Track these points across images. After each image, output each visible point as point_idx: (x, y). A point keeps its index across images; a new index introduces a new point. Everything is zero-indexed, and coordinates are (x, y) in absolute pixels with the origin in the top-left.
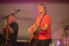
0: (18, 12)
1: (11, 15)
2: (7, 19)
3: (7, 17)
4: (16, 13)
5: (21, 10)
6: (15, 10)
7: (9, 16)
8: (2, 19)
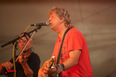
0: (39, 28)
1: (24, 36)
2: (16, 46)
3: (14, 42)
4: (36, 30)
5: (46, 25)
6: (33, 25)
7: (19, 38)
8: (2, 47)
